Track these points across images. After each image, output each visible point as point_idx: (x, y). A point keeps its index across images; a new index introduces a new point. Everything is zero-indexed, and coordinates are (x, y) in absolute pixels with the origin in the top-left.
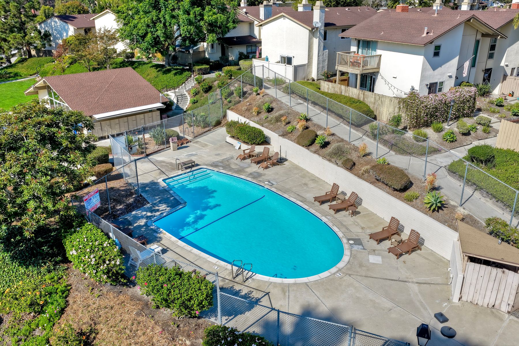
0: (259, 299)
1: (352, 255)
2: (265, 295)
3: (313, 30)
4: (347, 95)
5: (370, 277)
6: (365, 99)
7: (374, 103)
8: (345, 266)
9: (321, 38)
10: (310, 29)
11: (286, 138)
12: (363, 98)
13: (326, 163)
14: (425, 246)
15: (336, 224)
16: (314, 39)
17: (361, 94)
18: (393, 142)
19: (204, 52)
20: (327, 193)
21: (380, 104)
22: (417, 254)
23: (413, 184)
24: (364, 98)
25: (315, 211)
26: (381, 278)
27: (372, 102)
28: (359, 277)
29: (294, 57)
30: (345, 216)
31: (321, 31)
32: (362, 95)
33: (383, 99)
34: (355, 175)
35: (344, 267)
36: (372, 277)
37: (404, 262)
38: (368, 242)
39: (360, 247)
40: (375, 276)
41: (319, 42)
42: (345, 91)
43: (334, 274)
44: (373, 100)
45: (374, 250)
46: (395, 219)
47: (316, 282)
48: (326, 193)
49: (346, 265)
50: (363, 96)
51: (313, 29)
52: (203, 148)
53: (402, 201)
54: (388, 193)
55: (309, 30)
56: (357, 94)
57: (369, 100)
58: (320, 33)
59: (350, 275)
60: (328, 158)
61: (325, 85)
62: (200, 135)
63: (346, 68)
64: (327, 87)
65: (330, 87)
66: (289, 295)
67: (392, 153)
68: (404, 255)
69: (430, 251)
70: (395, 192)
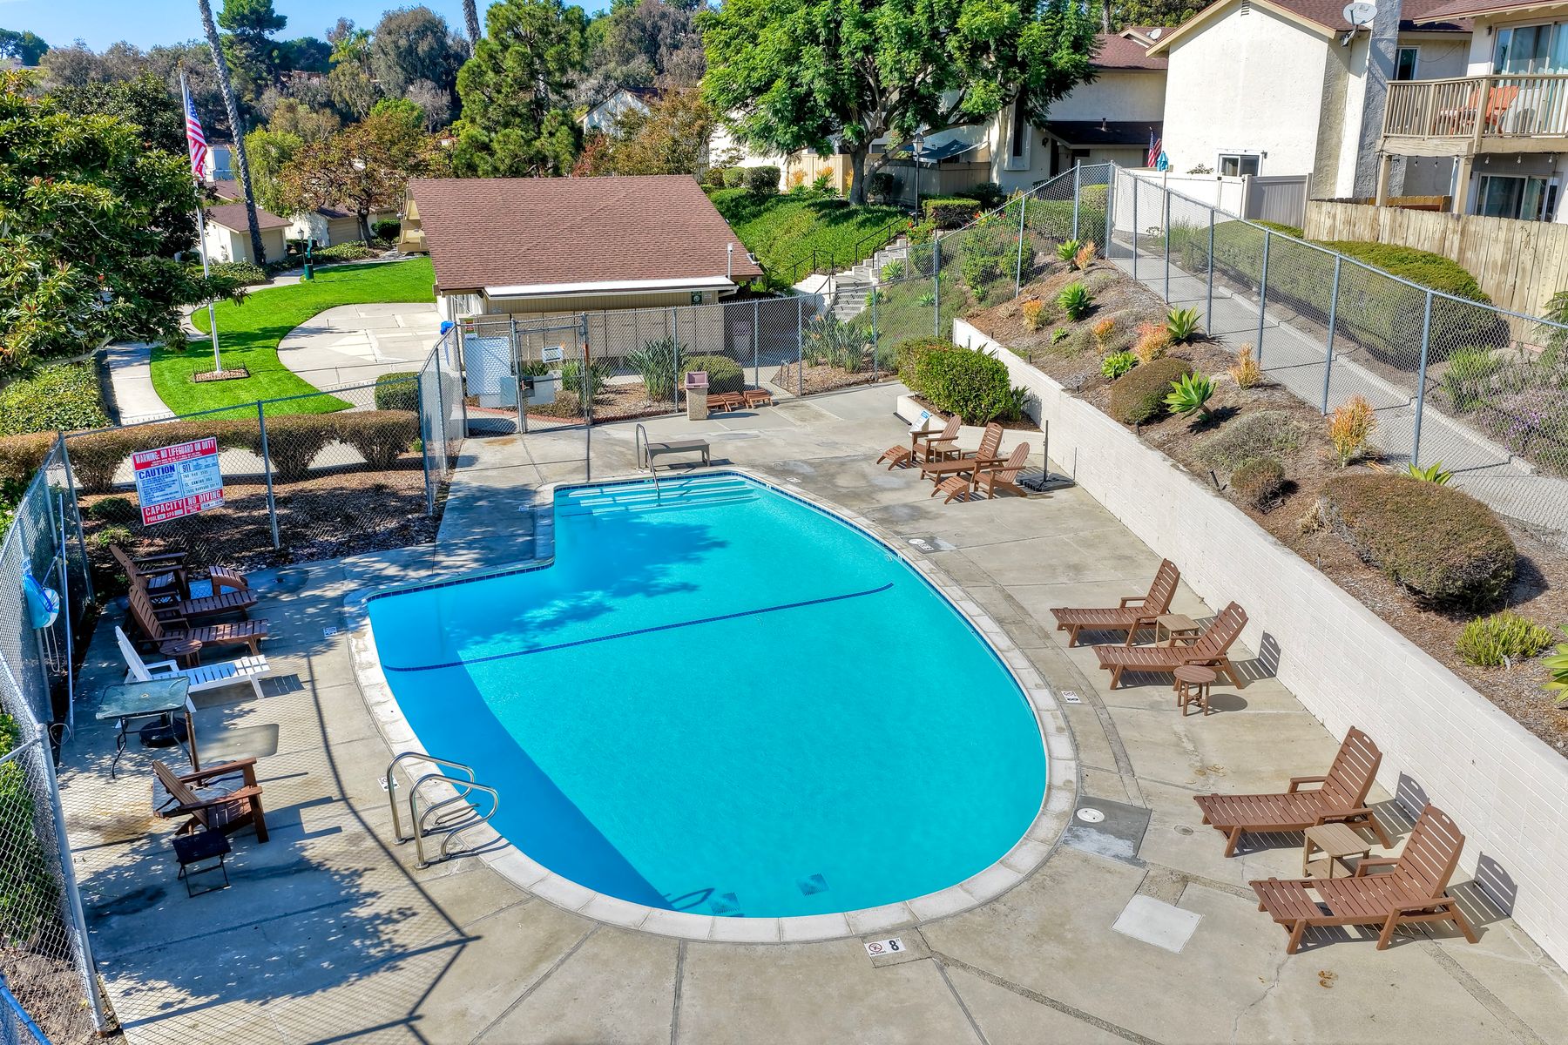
0: (404, 955)
1: (1046, 870)
2: (448, 944)
3: (1342, 38)
4: (1400, 243)
5: (1054, 1004)
6: (1469, 254)
7: (1504, 268)
8: (955, 915)
9: (1379, 73)
10: (1331, 33)
11: (1085, 399)
12: (1460, 248)
13: (1182, 482)
14: (1516, 927)
15: (1077, 728)
16: (1352, 78)
17: (1454, 232)
18: (1539, 417)
19: (989, 165)
20: (1129, 604)
21: (1529, 266)
22: (1440, 955)
23: (1546, 587)
24: (1462, 251)
25: (1025, 664)
26: (1110, 1028)
27: (1495, 263)
28: (986, 986)
29: (1265, 155)
30: (1154, 706)
31: (1382, 46)
32: (1457, 238)
33: (1541, 244)
34: (1272, 532)
35: (947, 917)
36: (1064, 1009)
37: (1325, 979)
38: (1177, 835)
39: (1124, 847)
40: (1086, 1005)
41: (1369, 90)
42: (1393, 232)
43: (864, 937)
44: (1497, 253)
45: (1185, 880)
46: (1363, 743)
47: (741, 950)
48: (1124, 601)
49: (970, 910)
50: (1461, 241)
51: (1342, 33)
52: (799, 423)
53: (1442, 659)
54: (1386, 616)
55: (1330, 41)
56: (1437, 236)
57: (1483, 253)
58: (1376, 53)
59: (944, 963)
60: (1198, 465)
61: (1322, 219)
62: (828, 390)
63: (1416, 141)
64: (1329, 222)
65: (1337, 223)
66: (547, 976)
67: (1523, 466)
68: (1346, 938)
69: (1533, 960)
70: (1423, 615)
